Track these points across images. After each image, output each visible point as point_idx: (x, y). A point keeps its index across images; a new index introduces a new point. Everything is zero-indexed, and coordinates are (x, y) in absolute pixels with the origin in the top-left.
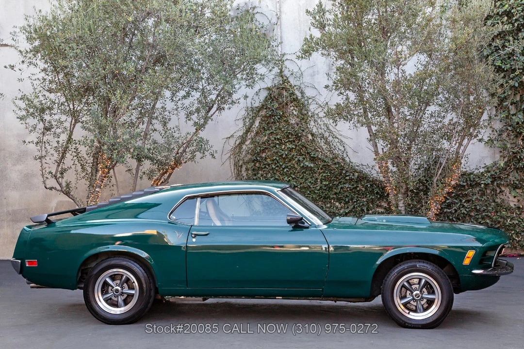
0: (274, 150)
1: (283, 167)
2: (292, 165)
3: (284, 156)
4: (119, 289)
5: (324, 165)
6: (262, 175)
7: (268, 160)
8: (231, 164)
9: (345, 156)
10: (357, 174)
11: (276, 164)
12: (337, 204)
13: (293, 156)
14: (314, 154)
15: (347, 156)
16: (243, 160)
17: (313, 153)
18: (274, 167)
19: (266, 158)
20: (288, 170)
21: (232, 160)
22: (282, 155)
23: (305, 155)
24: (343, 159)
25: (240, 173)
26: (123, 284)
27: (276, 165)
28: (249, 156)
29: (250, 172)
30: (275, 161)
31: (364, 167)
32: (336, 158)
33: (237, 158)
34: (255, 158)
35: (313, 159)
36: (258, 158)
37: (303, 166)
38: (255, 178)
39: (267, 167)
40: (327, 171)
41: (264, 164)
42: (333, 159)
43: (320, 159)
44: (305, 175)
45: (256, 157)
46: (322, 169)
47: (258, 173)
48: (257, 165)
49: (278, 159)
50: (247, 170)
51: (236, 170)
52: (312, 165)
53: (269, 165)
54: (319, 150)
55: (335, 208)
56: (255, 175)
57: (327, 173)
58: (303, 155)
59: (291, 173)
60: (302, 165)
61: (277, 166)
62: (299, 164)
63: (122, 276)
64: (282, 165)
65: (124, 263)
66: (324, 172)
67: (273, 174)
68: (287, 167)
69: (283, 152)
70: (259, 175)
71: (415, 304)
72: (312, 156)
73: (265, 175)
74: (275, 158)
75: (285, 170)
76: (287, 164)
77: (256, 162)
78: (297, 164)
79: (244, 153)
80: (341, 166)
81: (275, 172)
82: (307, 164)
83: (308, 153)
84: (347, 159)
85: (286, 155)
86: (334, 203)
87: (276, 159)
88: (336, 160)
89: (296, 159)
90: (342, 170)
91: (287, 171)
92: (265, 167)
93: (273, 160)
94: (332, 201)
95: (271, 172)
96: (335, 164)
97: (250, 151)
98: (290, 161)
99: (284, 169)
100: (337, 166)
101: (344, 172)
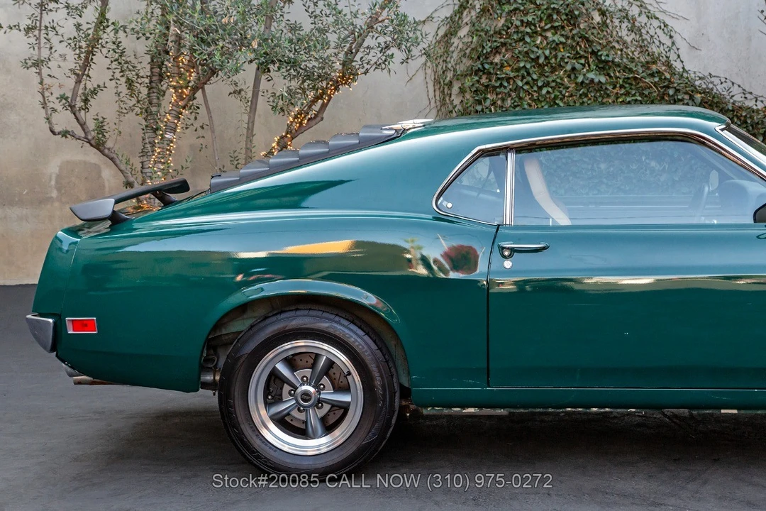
0: (521, 47)
1: (540, 84)
2: (558, 80)
3: (541, 61)
4: (311, 389)
5: (628, 78)
6: (494, 103)
7: (507, 70)
8: (428, 80)
9: (673, 57)
10: (699, 95)
11: (523, 77)
12: (653, 164)
13: (562, 59)
14: (607, 55)
15: (679, 56)
16: (455, 70)
17: (605, 53)
18: (520, 84)
19: (502, 66)
20: (550, 90)
21: (429, 71)
22: (538, 58)
23: (586, 58)
24: (668, 65)
25: (447, 98)
26: (320, 378)
27: (525, 80)
28: (467, 63)
29: (468, 96)
30: (523, 72)
31: (716, 81)
32: (654, 63)
33: (440, 67)
34: (480, 66)
35: (604, 66)
36: (487, 66)
37: (582, 82)
38: (479, 108)
39: (506, 84)
40: (633, 92)
41: (499, 79)
42: (646, 65)
43: (619, 65)
44: (585, 100)
45: (482, 64)
46: (621, 87)
47: (485, 99)
48: (484, 80)
49: (528, 66)
50: (462, 91)
51: (437, 93)
52: (603, 79)
53: (508, 79)
54: (617, 46)
55: (648, 172)
56: (480, 102)
57: (634, 95)
58: (581, 57)
59: (556, 97)
60: (580, 79)
61: (527, 83)
62: (573, 76)
63: (317, 356)
64: (537, 80)
65: (324, 325)
66: (627, 94)
67: (517, 99)
68: (547, 84)
69: (540, 52)
70: (488, 103)
72: (603, 58)
73: (499, 102)
74: (522, 64)
75: (544, 91)
76: (547, 77)
77: (481, 73)
78: (569, 76)
79: (455, 55)
80: (665, 78)
81: (522, 95)
82: (591, 75)
83: (593, 53)
84: (678, 66)
85: (546, 58)
86: (648, 161)
87: (524, 67)
88: (654, 67)
89: (569, 67)
90: (668, 87)
91: (548, 92)
92: (501, 85)
93: (518, 70)
94: (643, 158)
95: (513, 94)
96: (652, 75)
97: (468, 51)
98: (553, 70)
99: (540, 88)
100: (656, 79)
101: (671, 92)
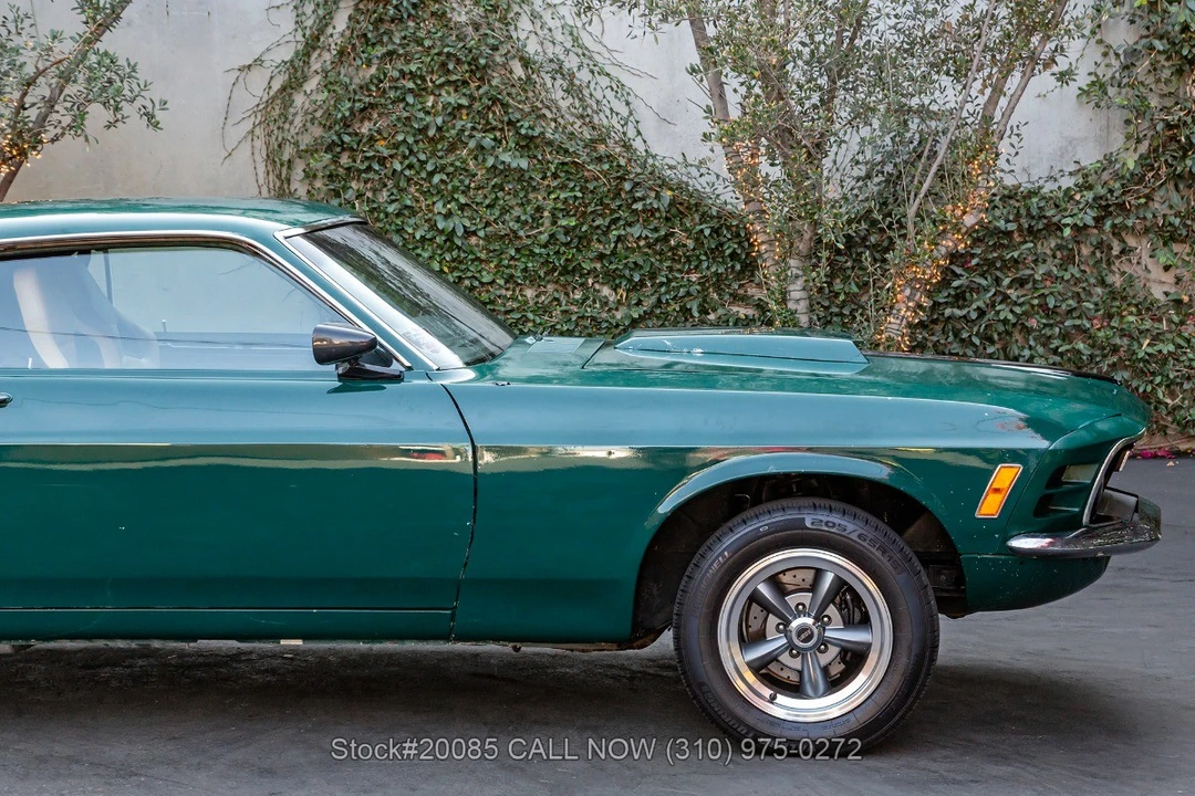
0: (400, 111)
1: (430, 167)
2: (458, 164)
3: (431, 133)
5: (563, 164)
6: (360, 196)
7: (381, 146)
8: (256, 152)
9: (631, 133)
10: (669, 193)
11: (405, 157)
12: (606, 291)
13: (463, 130)
14: (530, 128)
15: (639, 133)
16: (296, 144)
17: (526, 124)
18: (398, 167)
19: (371, 139)
20: (445, 177)
21: (259, 144)
22: (426, 128)
23: (502, 130)
24: (627, 147)
25: (286, 186)
27: (407, 162)
28: (318, 131)
29: (318, 184)
30: (403, 149)
31: (694, 172)
32: (603, 141)
33: (274, 137)
34: (335, 138)
35: (527, 144)
36: (347, 139)
37: (494, 166)
38: (335, 202)
39: (377, 167)
40: (572, 185)
41: (367, 158)
42: (591, 144)
43: (550, 143)
44: (500, 194)
45: (339, 136)
46: (555, 176)
47: (345, 188)
48: (345, 160)
49: (410, 140)
50: (310, 175)
51: (271, 177)
52: (524, 164)
53: (382, 161)
54: (549, 115)
55: (598, 305)
56: (338, 195)
57: (572, 190)
58: (494, 129)
59: (456, 189)
60: (490, 161)
61: (410, 167)
62: (480, 158)
64: (425, 162)
66: (563, 187)
67: (395, 191)
68: (442, 169)
69: (428, 119)
70: (350, 195)
71: (796, 663)
72: (523, 131)
73: (369, 194)
74: (400, 137)
75: (436, 179)
76: (441, 158)
77: (338, 149)
78: (476, 158)
79: (298, 121)
80: (619, 166)
81: (403, 184)
82: (506, 157)
83: (510, 123)
84: (638, 144)
85: (439, 129)
86: (597, 286)
87: (404, 141)
88: (602, 148)
89: (472, 144)
90: (622, 179)
91: (442, 181)
92: (369, 169)
93: (396, 146)
94: (590, 281)
95: (390, 183)
96: (599, 160)
97: (318, 114)
98: (452, 148)
99: (431, 174)
100: (606, 167)
101: (627, 186)
